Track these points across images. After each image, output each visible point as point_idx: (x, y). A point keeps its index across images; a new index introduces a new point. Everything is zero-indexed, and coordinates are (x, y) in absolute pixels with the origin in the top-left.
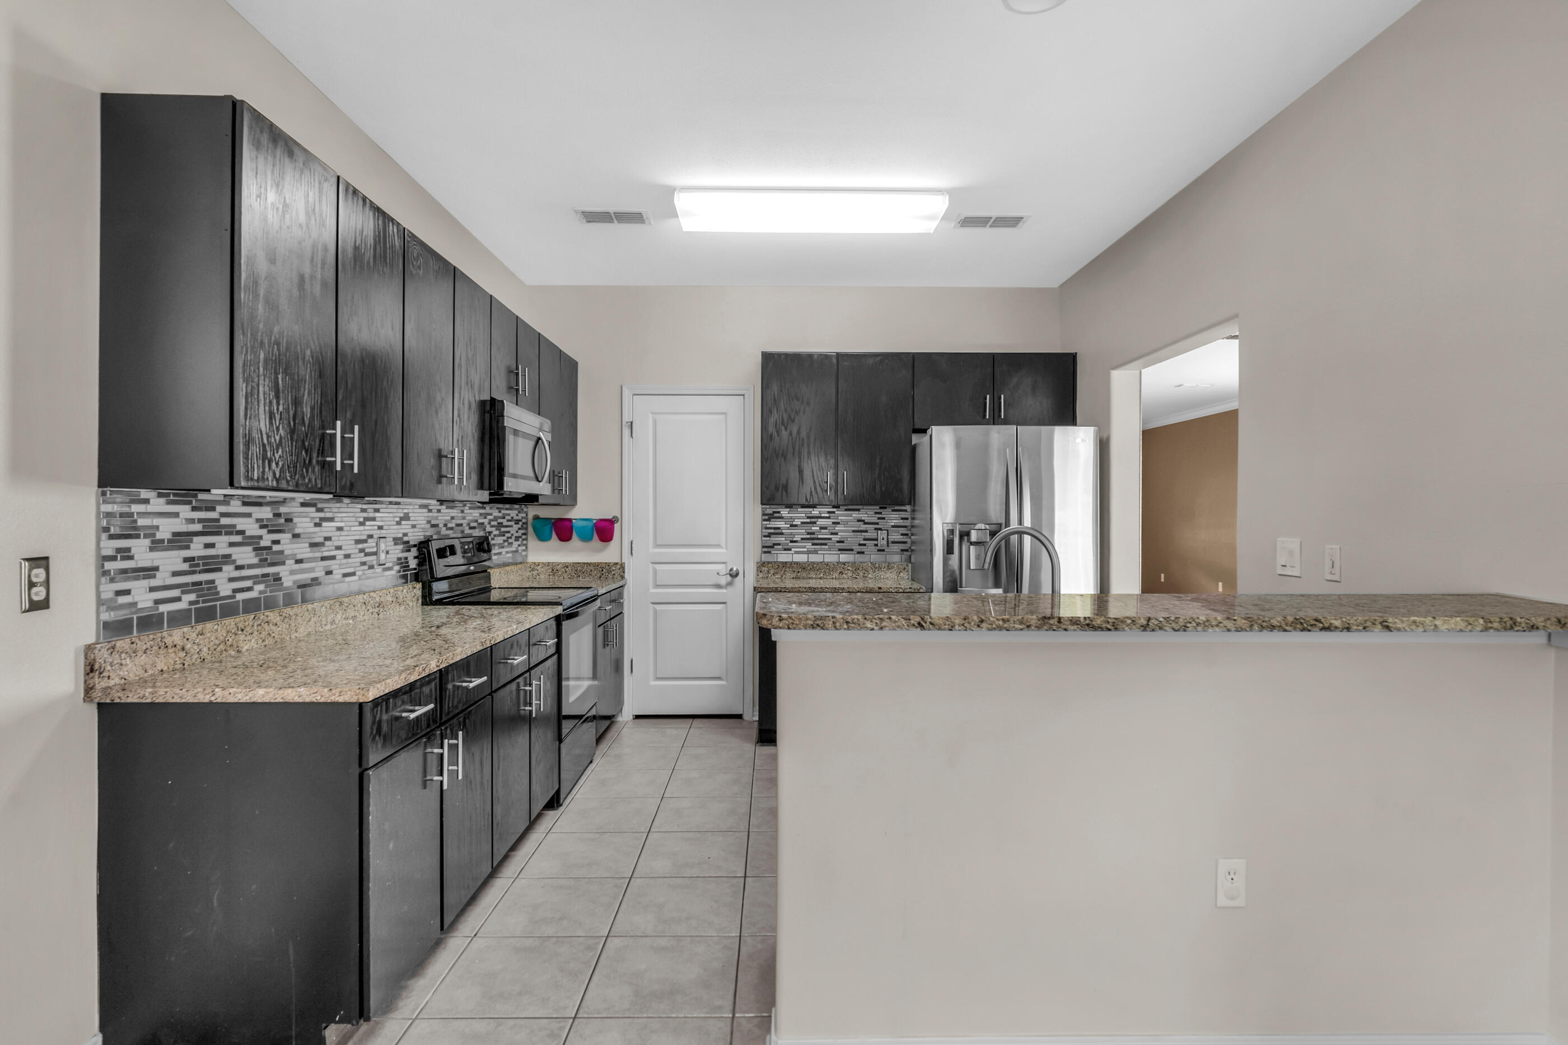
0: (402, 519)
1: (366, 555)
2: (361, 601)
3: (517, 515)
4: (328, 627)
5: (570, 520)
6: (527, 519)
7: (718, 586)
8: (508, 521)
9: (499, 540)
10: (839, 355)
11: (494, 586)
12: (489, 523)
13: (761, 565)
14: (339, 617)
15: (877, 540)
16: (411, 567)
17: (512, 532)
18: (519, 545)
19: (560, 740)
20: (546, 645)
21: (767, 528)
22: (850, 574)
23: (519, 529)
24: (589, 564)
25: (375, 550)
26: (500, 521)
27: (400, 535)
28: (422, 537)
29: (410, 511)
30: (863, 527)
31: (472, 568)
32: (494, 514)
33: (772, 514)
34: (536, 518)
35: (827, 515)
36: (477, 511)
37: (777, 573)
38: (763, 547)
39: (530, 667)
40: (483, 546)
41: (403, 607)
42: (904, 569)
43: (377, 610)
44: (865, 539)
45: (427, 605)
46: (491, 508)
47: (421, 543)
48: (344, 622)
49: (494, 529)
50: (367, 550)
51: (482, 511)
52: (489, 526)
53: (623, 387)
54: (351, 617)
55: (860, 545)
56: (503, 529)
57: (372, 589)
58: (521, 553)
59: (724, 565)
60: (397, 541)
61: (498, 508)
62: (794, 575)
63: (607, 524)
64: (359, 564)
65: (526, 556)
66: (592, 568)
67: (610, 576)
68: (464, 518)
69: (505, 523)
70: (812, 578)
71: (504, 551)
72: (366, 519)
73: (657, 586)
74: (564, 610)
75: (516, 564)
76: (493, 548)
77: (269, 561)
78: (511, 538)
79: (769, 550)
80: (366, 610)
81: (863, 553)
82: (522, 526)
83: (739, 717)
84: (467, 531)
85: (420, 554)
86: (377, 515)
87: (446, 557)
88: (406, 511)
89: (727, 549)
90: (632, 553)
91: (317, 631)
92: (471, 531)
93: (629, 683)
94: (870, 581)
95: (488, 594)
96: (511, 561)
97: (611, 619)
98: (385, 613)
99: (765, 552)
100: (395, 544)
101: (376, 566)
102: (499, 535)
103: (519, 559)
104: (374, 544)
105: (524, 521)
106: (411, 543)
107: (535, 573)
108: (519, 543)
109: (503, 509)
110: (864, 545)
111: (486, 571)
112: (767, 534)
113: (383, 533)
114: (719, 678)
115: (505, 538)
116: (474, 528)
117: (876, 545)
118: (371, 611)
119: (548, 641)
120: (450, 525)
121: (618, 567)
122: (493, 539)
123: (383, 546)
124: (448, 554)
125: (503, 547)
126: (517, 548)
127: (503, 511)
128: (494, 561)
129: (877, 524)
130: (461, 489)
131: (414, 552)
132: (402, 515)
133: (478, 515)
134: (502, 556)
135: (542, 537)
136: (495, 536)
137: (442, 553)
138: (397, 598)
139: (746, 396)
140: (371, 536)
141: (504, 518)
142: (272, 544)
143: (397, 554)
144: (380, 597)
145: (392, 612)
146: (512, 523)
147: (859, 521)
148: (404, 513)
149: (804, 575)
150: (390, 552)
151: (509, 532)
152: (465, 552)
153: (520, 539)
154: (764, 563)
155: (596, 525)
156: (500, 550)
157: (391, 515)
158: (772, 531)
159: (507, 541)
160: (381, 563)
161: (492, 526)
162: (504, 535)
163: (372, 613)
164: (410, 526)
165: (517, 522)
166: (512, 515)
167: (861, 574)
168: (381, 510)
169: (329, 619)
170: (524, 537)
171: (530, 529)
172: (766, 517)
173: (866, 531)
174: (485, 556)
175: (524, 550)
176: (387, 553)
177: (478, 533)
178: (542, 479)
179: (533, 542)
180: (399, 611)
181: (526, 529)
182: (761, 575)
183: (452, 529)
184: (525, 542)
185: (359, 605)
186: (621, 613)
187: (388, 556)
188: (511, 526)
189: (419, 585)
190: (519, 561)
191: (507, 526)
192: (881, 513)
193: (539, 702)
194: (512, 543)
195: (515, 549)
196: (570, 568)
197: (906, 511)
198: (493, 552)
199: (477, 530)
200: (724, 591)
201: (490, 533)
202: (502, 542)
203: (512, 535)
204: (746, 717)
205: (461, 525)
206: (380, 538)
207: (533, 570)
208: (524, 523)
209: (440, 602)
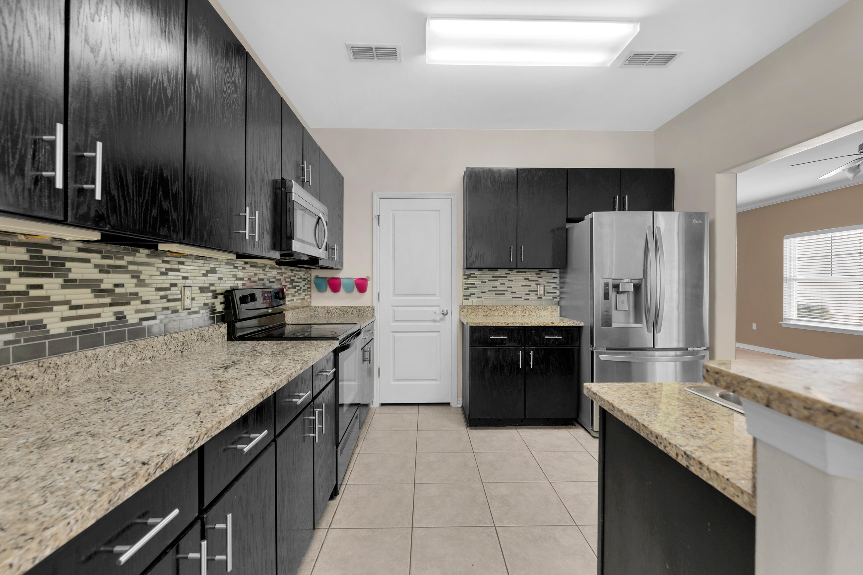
0: (208, 272)
1: (169, 301)
2: (161, 342)
3: (304, 275)
4: (118, 370)
5: (339, 279)
6: (311, 278)
7: (435, 321)
8: (298, 278)
9: (292, 291)
10: (518, 170)
11: (288, 323)
12: (285, 280)
13: (463, 308)
14: (132, 359)
15: (537, 291)
16: (218, 310)
17: (300, 286)
18: (306, 295)
19: (337, 446)
20: (327, 375)
21: (466, 284)
22: (520, 313)
23: (306, 284)
24: (351, 307)
25: (180, 296)
26: (292, 278)
27: (207, 285)
28: (229, 287)
29: (216, 266)
30: (528, 283)
31: (270, 311)
32: (288, 274)
33: (470, 275)
34: (317, 277)
35: (505, 275)
36: (275, 271)
37: (473, 312)
38: (464, 296)
39: (314, 396)
40: (279, 295)
41: (209, 344)
42: (555, 310)
43: (180, 348)
44: (529, 291)
45: (232, 340)
46: (286, 269)
47: (227, 292)
48: (139, 363)
49: (288, 284)
50: (170, 297)
51: (279, 271)
52: (284, 281)
53: (374, 194)
54: (148, 358)
55: (526, 294)
56: (294, 284)
57: (176, 330)
58: (307, 300)
59: (438, 308)
60: (203, 290)
61: (291, 270)
62: (484, 314)
63: (363, 281)
64: (161, 309)
65: (310, 302)
66: (353, 309)
67: (365, 315)
68: (265, 275)
69: (296, 280)
70: (495, 316)
71: (295, 298)
72: (168, 270)
73: (395, 321)
74: (340, 344)
75: (304, 307)
76: (286, 297)
77: (22, 307)
78: (300, 290)
79: (468, 297)
80: (167, 349)
81: (528, 299)
82: (307, 282)
83: (448, 404)
84: (268, 284)
85: (226, 300)
86: (181, 267)
87: (247, 303)
88: (212, 266)
89: (440, 297)
90: (379, 300)
91: (101, 375)
92: (271, 284)
93: (377, 382)
94: (533, 318)
95: (283, 328)
96: (300, 305)
97: (367, 344)
98: (189, 350)
99: (465, 299)
100: (202, 292)
101: (180, 311)
102: (292, 288)
103: (306, 304)
104: (179, 292)
105: (309, 279)
106: (218, 292)
107: (316, 313)
108: (305, 293)
109: (294, 270)
110: (529, 294)
111: (282, 312)
112: (466, 288)
113: (188, 282)
114: (435, 380)
115: (296, 290)
116: (273, 282)
117: (537, 294)
118: (173, 350)
119: (328, 370)
120: (253, 279)
121: (370, 309)
122: (287, 290)
123: (188, 293)
124: (249, 300)
125: (294, 296)
126: (304, 297)
127: (294, 272)
128: (287, 306)
129: (537, 281)
130: (254, 245)
131: (221, 298)
132: (209, 269)
133: (276, 273)
134: (293, 302)
135: (320, 289)
136: (289, 288)
137: (244, 300)
138: (202, 336)
139: (453, 200)
140: (175, 285)
141: (295, 276)
142: (27, 289)
143: (204, 300)
144: (184, 337)
145: (197, 348)
146: (301, 280)
147: (525, 279)
148: (211, 267)
149: (491, 313)
150: (196, 299)
151: (299, 286)
152: (264, 299)
153: (306, 291)
154: (465, 306)
155: (355, 281)
156: (292, 298)
157: (197, 268)
158: (470, 286)
159: (298, 292)
160: (186, 307)
161: (286, 282)
162: (295, 288)
163: (174, 351)
164: (217, 279)
165: (304, 280)
166: (300, 275)
167: (527, 313)
168: (186, 263)
169: (119, 362)
170: (309, 290)
171: (313, 285)
172: (466, 277)
173: (530, 286)
174: (281, 302)
175: (309, 298)
176: (193, 299)
177: (276, 286)
178: (322, 247)
179: (314, 293)
180: (205, 347)
181: (310, 284)
182: (463, 314)
183: (255, 282)
184: (309, 293)
185: (159, 346)
186: (372, 339)
187: (194, 302)
188: (300, 282)
189: (225, 325)
190: (305, 305)
191: (297, 282)
192: (539, 274)
193: (321, 426)
194: (301, 294)
195: (303, 297)
196: (338, 310)
197: (555, 272)
198: (287, 299)
199: (275, 284)
200: (438, 324)
201: (285, 286)
202: (294, 292)
203: (301, 288)
204: (453, 405)
205: (263, 280)
206: (184, 286)
207: (315, 311)
208: (308, 281)
209: (243, 338)
